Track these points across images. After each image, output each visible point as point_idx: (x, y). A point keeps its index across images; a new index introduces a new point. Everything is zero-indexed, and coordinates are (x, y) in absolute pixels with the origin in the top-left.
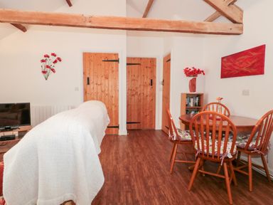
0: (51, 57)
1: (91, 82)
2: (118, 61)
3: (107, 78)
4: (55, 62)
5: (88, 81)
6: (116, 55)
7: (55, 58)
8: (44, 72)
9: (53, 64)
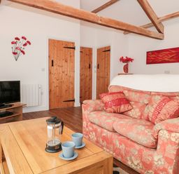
0: (21, 40)
1: (54, 64)
2: (74, 48)
3: (66, 61)
4: (25, 45)
5: (52, 63)
6: (73, 43)
7: (25, 42)
8: (14, 53)
9: (23, 47)
